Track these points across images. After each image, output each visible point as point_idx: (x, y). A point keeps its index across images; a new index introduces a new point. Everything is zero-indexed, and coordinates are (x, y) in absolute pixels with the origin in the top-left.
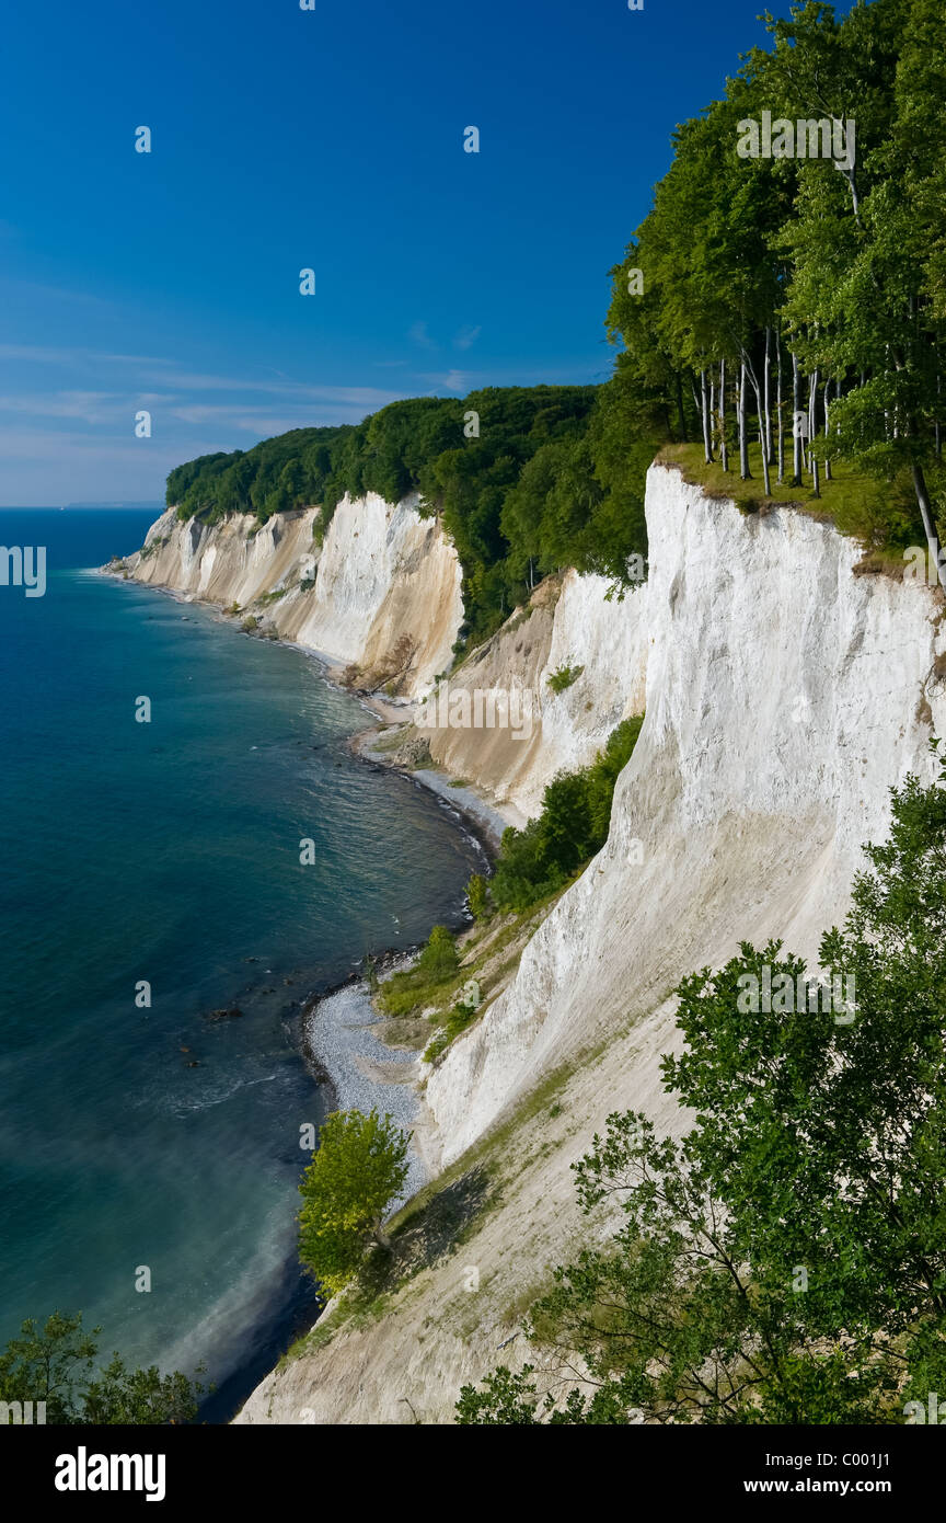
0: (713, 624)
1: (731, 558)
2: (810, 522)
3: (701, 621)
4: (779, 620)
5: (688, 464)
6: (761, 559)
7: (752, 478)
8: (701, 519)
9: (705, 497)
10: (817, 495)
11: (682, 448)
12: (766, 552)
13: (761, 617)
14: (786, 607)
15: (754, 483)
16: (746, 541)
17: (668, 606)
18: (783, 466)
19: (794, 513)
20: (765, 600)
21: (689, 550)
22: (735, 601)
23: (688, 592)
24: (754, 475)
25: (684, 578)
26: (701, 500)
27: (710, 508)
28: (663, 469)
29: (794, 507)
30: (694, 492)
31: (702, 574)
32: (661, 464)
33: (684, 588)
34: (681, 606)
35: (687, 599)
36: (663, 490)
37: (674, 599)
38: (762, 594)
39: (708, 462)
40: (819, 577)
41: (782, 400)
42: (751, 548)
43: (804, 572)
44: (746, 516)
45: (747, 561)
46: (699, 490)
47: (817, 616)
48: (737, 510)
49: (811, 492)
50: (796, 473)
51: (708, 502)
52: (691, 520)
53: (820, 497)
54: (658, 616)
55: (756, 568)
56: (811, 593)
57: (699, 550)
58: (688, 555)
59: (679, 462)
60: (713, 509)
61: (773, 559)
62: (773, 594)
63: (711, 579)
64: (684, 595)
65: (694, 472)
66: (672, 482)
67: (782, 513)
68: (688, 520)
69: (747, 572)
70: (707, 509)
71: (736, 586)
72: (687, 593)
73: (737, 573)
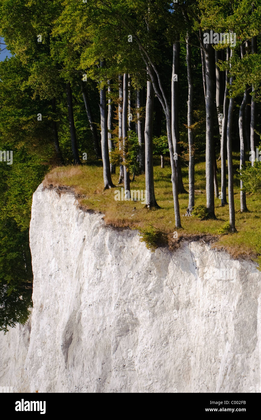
0: (114, 373)
1: (136, 297)
2: (226, 258)
3: (98, 369)
4: (189, 370)
5: (80, 188)
6: (170, 300)
7: (158, 207)
8: (101, 252)
9: (106, 227)
10: (232, 229)
11: (73, 171)
12: (175, 291)
13: (169, 366)
14: (198, 355)
15: (161, 213)
16: (153, 279)
17: (61, 352)
18: (193, 195)
19: (207, 248)
20: (174, 346)
21: (86, 287)
22: (139, 348)
23: (85, 336)
24: (160, 203)
25: (79, 320)
26: (101, 230)
27: (110, 239)
28: (54, 193)
29: (208, 242)
30: (91, 221)
31: (101, 314)
32: (51, 187)
33: (80, 332)
34: (74, 351)
35: (83, 344)
36: (52, 217)
37: (67, 344)
38: (171, 339)
39: (107, 188)
40: (236, 321)
41: (192, 122)
42: (159, 288)
43: (218, 316)
44: (153, 251)
45: (153, 302)
46: (97, 218)
47: (234, 366)
48: (144, 243)
49: (225, 225)
50: (207, 204)
51: (108, 234)
52: (88, 253)
53: (235, 231)
54: (44, 365)
55: (164, 310)
56: (227, 340)
57: (98, 288)
58: (84, 294)
59: (72, 186)
60: (115, 240)
61: (183, 299)
62: (183, 339)
63: (111, 321)
64: (79, 340)
65: (90, 198)
66: (64, 207)
67: (194, 247)
68: (84, 252)
69: (154, 315)
70: (107, 242)
71: (141, 331)
72: (83, 337)
73: (143, 315)
